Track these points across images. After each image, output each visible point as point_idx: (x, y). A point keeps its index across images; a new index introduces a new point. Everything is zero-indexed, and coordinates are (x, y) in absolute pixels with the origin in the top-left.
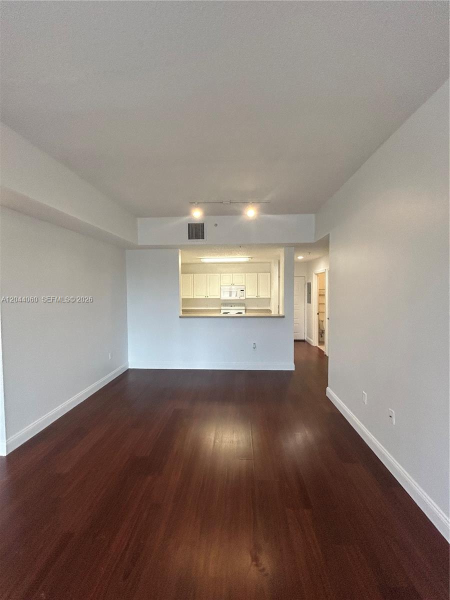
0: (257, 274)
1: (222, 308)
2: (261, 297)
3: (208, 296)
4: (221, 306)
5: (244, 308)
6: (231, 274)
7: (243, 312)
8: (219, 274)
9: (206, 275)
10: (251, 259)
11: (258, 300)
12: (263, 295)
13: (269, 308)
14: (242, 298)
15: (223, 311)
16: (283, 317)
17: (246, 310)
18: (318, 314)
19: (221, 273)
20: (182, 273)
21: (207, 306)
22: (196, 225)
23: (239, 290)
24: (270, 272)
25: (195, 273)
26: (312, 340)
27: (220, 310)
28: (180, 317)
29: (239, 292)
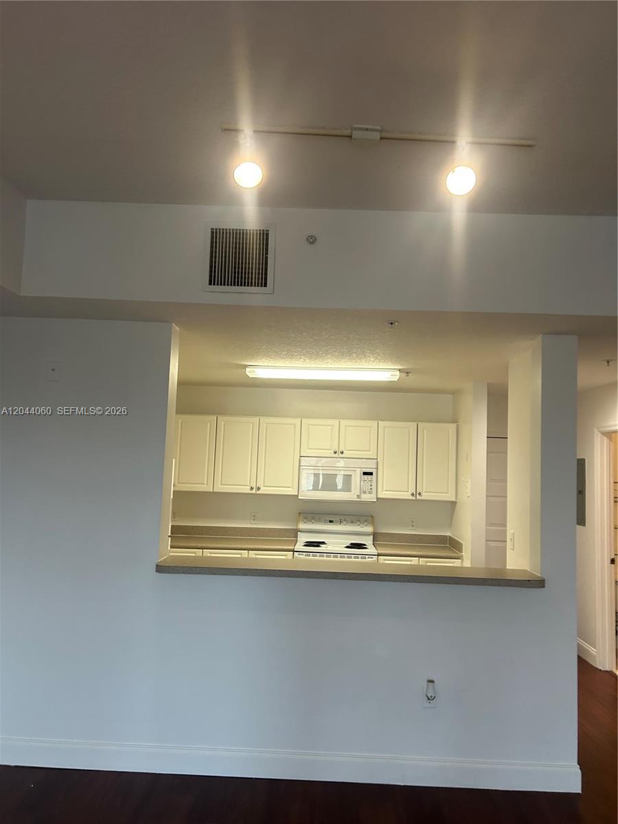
0: (416, 424)
1: (302, 526)
2: (425, 496)
3: (260, 484)
4: (297, 522)
5: (370, 529)
6: (336, 422)
7: (368, 541)
8: (297, 421)
9: (256, 420)
10: (404, 375)
11: (415, 506)
12: (434, 491)
13: (448, 534)
14: (366, 497)
15: (303, 538)
16: (540, 583)
17: (376, 536)
18: (613, 561)
19: (302, 416)
20: (179, 412)
21: (254, 518)
22: (239, 236)
23: (359, 472)
24: (454, 420)
25: (221, 414)
26: (592, 650)
27: (295, 533)
28: (160, 569)
29: (357, 478)
